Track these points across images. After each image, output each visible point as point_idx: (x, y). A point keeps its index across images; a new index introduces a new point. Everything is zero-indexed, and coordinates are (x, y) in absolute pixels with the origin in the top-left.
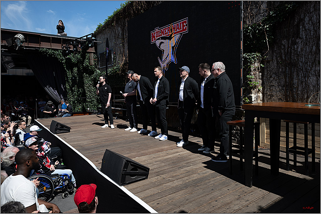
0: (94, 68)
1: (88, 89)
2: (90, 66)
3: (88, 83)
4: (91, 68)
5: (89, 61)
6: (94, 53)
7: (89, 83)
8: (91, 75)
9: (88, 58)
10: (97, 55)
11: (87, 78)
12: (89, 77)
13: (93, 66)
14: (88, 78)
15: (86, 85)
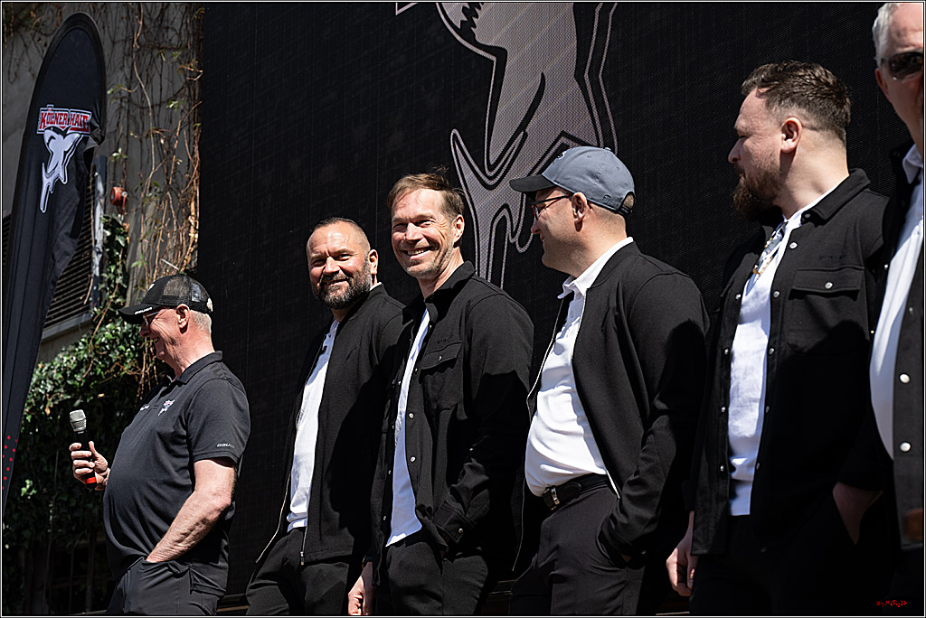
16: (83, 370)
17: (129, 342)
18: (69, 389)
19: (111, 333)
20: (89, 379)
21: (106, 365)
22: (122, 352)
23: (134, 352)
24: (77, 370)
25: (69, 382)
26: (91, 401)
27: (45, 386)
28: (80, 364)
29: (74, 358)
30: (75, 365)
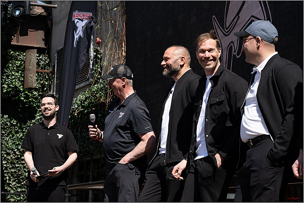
0: (36, 99)
1: (13, 168)
2: (24, 91)
3: (12, 150)
4: (27, 97)
5: (24, 77)
6: (40, 51)
7: (18, 149)
8: (25, 123)
9: (21, 65)
10: (49, 57)
11: (11, 132)
12: (20, 128)
13: (35, 93)
14: (17, 132)
15: (8, 154)
16: (88, 100)
17: (103, 91)
18: (83, 107)
19: (97, 88)
20: (89, 103)
21: (95, 98)
22: (100, 94)
23: (104, 94)
24: (85, 100)
25: (83, 104)
26: (90, 111)
27: (75, 106)
28: (86, 98)
29: (84, 96)
30: (85, 99)
